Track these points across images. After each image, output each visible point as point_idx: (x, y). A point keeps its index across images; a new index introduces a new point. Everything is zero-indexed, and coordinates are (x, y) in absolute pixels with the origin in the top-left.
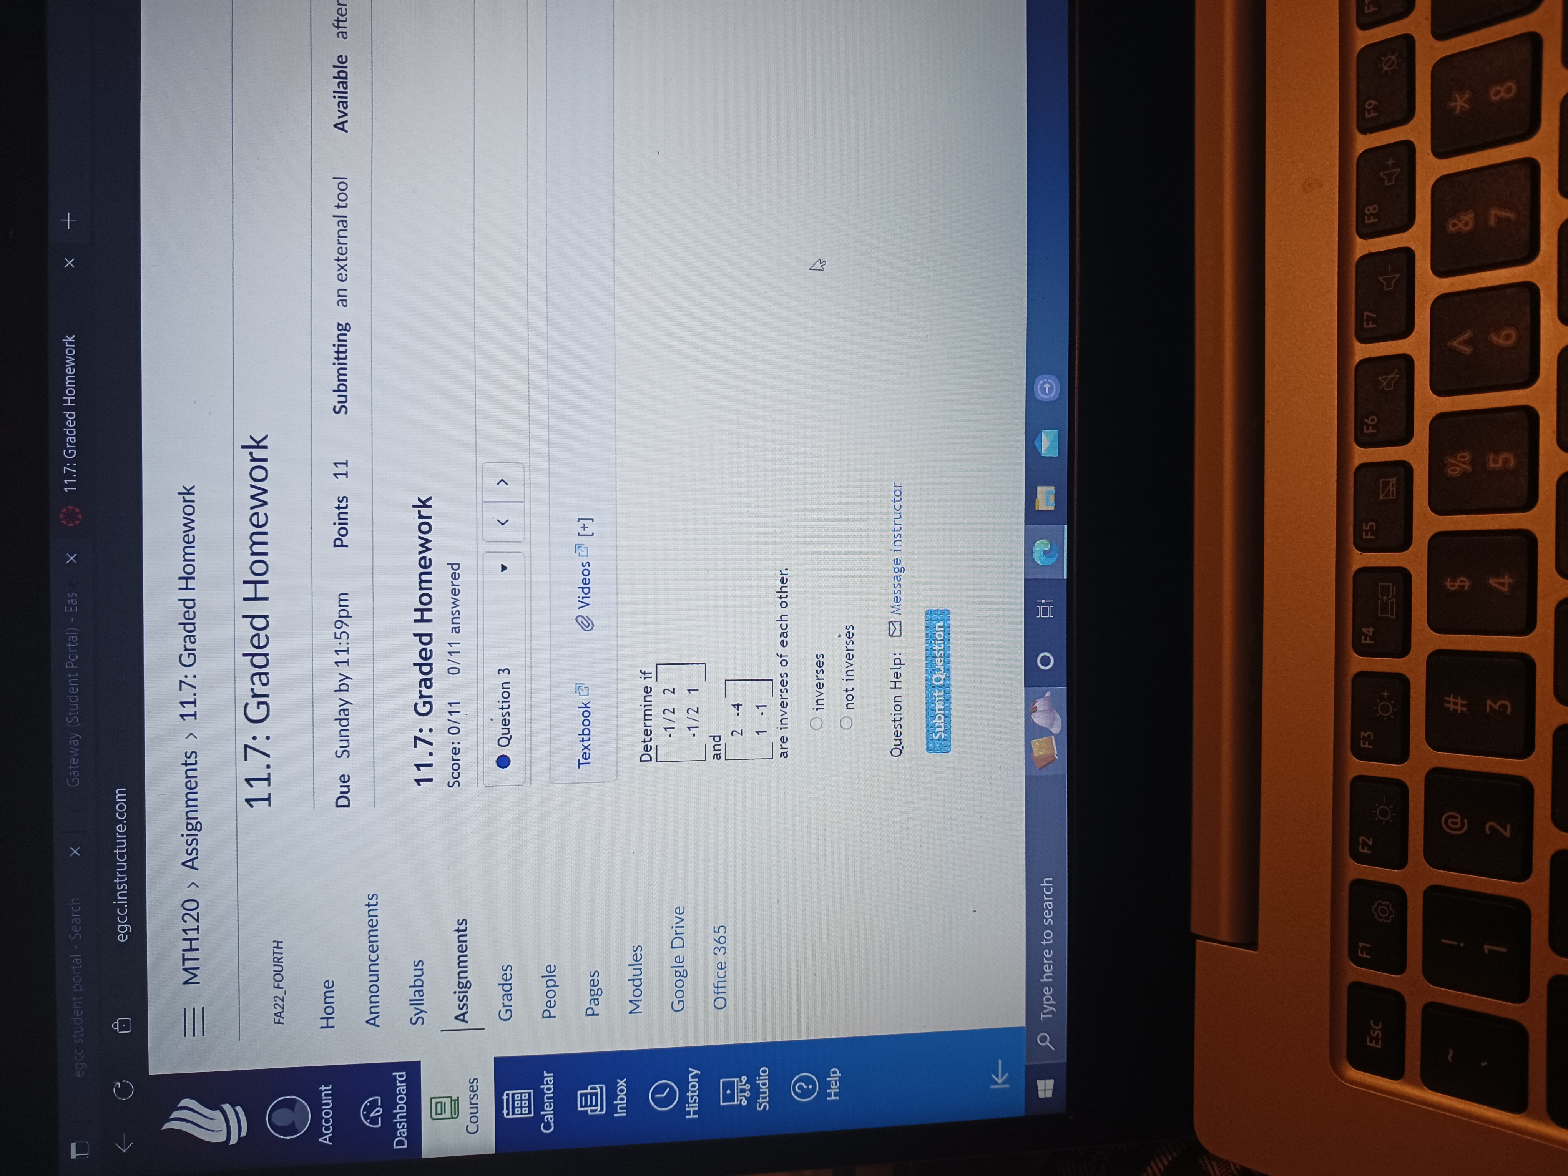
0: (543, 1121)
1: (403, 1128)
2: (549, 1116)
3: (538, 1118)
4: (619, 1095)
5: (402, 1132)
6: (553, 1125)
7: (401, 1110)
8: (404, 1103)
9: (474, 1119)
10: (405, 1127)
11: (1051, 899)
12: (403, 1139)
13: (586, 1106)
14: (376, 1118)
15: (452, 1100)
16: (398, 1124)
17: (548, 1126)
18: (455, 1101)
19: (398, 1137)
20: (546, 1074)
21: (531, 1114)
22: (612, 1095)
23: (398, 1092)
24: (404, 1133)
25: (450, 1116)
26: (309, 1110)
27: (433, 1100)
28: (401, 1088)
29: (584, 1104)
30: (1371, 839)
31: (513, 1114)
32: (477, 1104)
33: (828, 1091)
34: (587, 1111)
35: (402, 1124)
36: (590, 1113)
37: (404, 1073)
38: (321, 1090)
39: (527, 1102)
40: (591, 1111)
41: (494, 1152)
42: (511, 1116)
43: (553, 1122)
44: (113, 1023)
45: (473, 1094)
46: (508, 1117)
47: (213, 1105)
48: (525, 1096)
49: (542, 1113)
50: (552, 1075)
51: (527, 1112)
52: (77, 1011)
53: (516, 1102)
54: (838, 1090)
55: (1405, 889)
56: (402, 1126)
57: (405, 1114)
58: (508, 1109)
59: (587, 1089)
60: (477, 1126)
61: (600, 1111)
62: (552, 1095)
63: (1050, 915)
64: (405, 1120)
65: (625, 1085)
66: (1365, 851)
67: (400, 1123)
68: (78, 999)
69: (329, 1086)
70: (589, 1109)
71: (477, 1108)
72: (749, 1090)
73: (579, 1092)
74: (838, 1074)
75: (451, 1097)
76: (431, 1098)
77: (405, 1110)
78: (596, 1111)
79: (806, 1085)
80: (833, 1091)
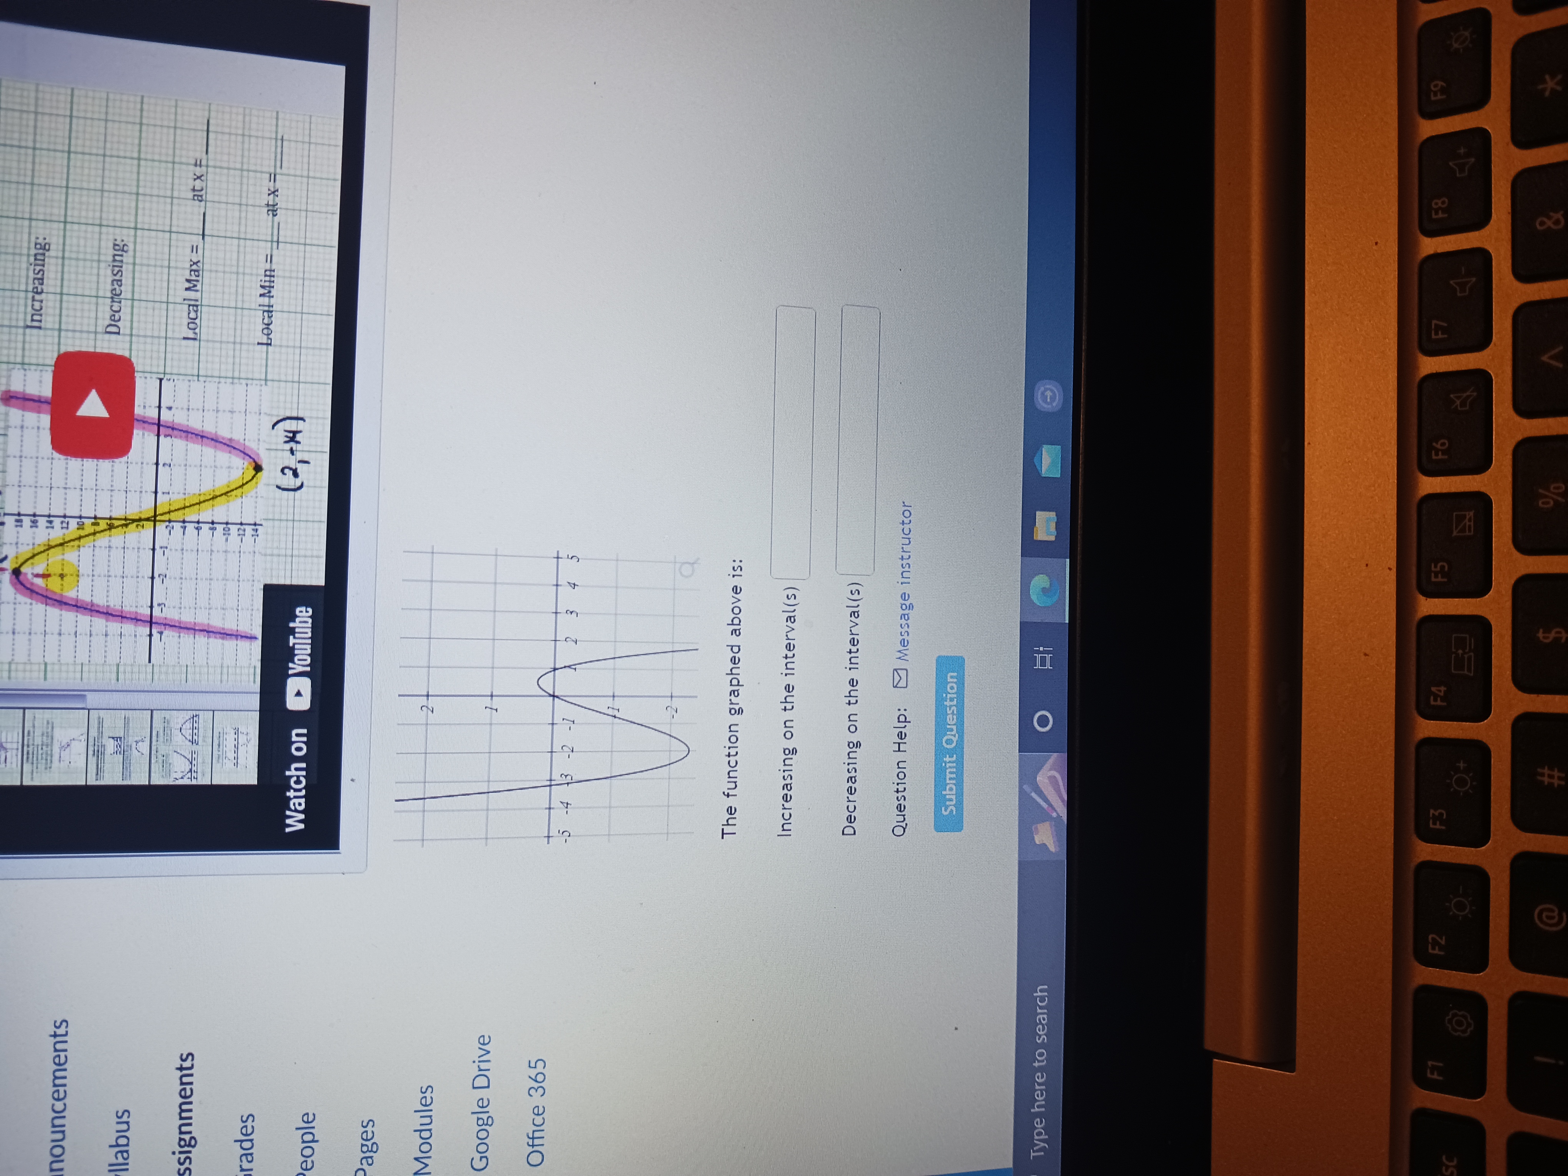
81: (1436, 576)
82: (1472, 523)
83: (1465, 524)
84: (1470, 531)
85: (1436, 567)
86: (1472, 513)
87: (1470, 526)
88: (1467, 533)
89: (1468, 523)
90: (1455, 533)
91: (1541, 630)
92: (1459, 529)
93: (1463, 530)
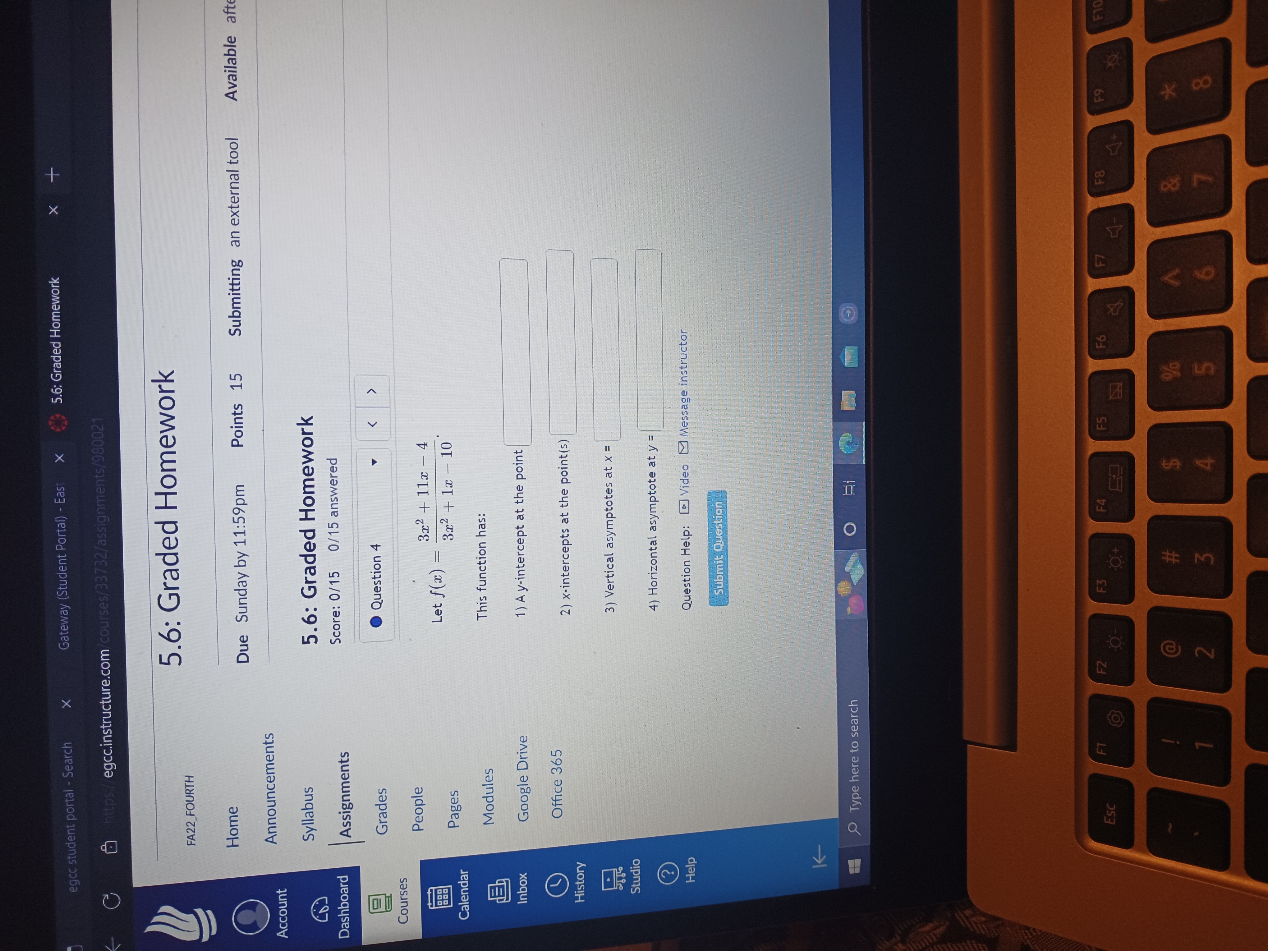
0: (461, 911)
1: (346, 922)
2: (465, 906)
3: (457, 908)
4: (521, 886)
5: (345, 924)
6: (468, 913)
7: (344, 907)
8: (346, 901)
9: (405, 912)
10: (348, 920)
11: (857, 716)
12: (347, 930)
13: (495, 896)
14: (324, 914)
15: (386, 897)
16: (342, 918)
17: (464, 914)
18: (389, 898)
19: (342, 929)
20: (462, 872)
21: (450, 905)
22: (515, 887)
23: (342, 892)
24: (347, 925)
25: (385, 910)
26: (268, 910)
27: (371, 897)
28: (344, 889)
29: (493, 895)
30: (1106, 663)
31: (436, 906)
32: (407, 899)
33: (687, 875)
34: (496, 900)
35: (346, 918)
36: (498, 902)
37: (346, 877)
38: (278, 893)
39: (447, 895)
40: (499, 900)
41: (421, 938)
42: (434, 908)
43: (469, 911)
44: (101, 845)
45: (403, 891)
46: (432, 908)
47: (187, 909)
48: (445, 891)
49: (460, 904)
50: (467, 872)
51: (447, 904)
52: (71, 836)
53: (438, 896)
54: (694, 875)
55: (1133, 701)
56: (345, 920)
57: (348, 910)
58: (432, 902)
59: (495, 883)
60: (407, 917)
61: (506, 900)
62: (467, 889)
63: (856, 729)
64: (348, 915)
65: (526, 878)
66: (1102, 672)
67: (344, 917)
68: (71, 826)
69: (284, 890)
70: (497, 899)
71: (406, 902)
72: (625, 878)
73: (489, 885)
74: (695, 862)
75: (385, 894)
76: (369, 896)
77: (348, 907)
78: (503, 900)
79: (669, 871)
80: (690, 876)
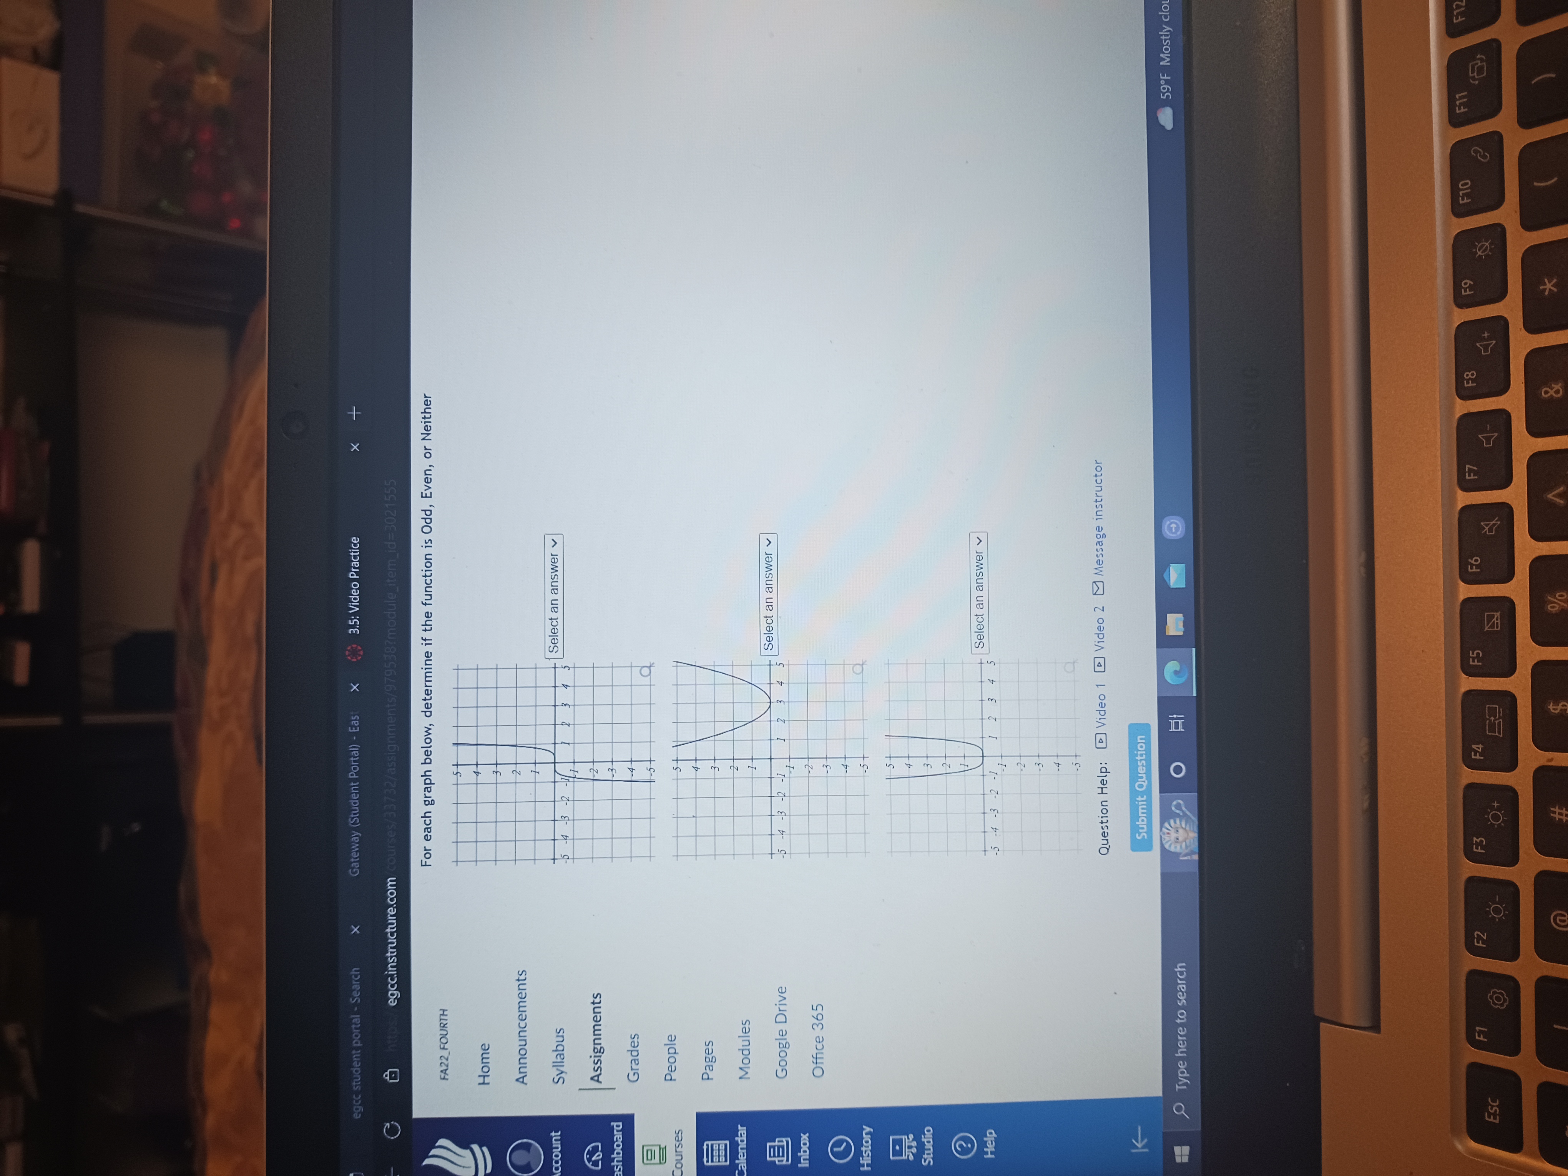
2: (743, 1165)
3: (734, 1166)
8: (620, 1150)
13: (774, 1156)
14: (597, 1161)
15: (660, 1149)
18: (663, 1150)
20: (740, 1128)
21: (727, 1162)
25: (658, 1162)
26: (542, 1152)
29: (772, 1155)
30: (1485, 934)
31: (712, 1162)
33: (985, 1149)
34: (775, 1161)
36: (777, 1163)
38: (552, 1136)
39: (724, 1152)
40: (779, 1161)
42: (710, 1164)
45: (677, 1143)
46: (708, 1164)
47: (464, 1145)
48: (722, 1147)
49: (737, 1162)
51: (724, 1160)
53: (715, 1152)
54: (993, 1150)
55: (1518, 980)
57: (621, 1159)
58: (707, 1157)
59: (775, 1142)
61: (786, 1162)
64: (621, 1164)
66: (1480, 945)
69: (558, 1133)
70: (777, 1159)
71: (681, 1155)
72: (916, 1147)
73: (768, 1144)
74: (994, 1135)
75: (660, 1146)
76: (643, 1146)
77: (621, 1155)
78: (782, 1161)
79: (965, 1143)
80: (989, 1150)
81: (1473, 661)
82: (1499, 621)
83: (1494, 622)
84: (1497, 627)
85: (1473, 654)
86: (1498, 614)
87: (1497, 623)
88: (1496, 629)
89: (1496, 622)
90: (1486, 629)
91: (1552, 704)
92: (1489, 625)
93: (1492, 626)
